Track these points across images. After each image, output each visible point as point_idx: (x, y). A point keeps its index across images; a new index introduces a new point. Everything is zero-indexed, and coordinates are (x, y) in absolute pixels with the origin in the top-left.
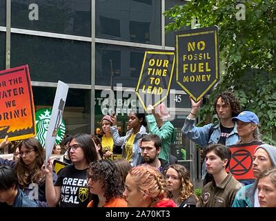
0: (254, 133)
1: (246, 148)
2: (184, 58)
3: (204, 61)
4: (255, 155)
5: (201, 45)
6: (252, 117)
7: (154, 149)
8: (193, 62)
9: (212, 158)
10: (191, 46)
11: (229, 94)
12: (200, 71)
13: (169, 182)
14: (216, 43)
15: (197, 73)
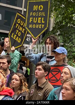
0: (64, 60)
1: (58, 68)
2: (31, 14)
3: (41, 17)
4: (63, 71)
5: (41, 8)
6: (64, 50)
7: (7, 64)
8: (35, 17)
9: (40, 69)
10: (35, 8)
11: (54, 37)
12: (39, 22)
13: (13, 82)
14: (49, 7)
15: (37, 23)
